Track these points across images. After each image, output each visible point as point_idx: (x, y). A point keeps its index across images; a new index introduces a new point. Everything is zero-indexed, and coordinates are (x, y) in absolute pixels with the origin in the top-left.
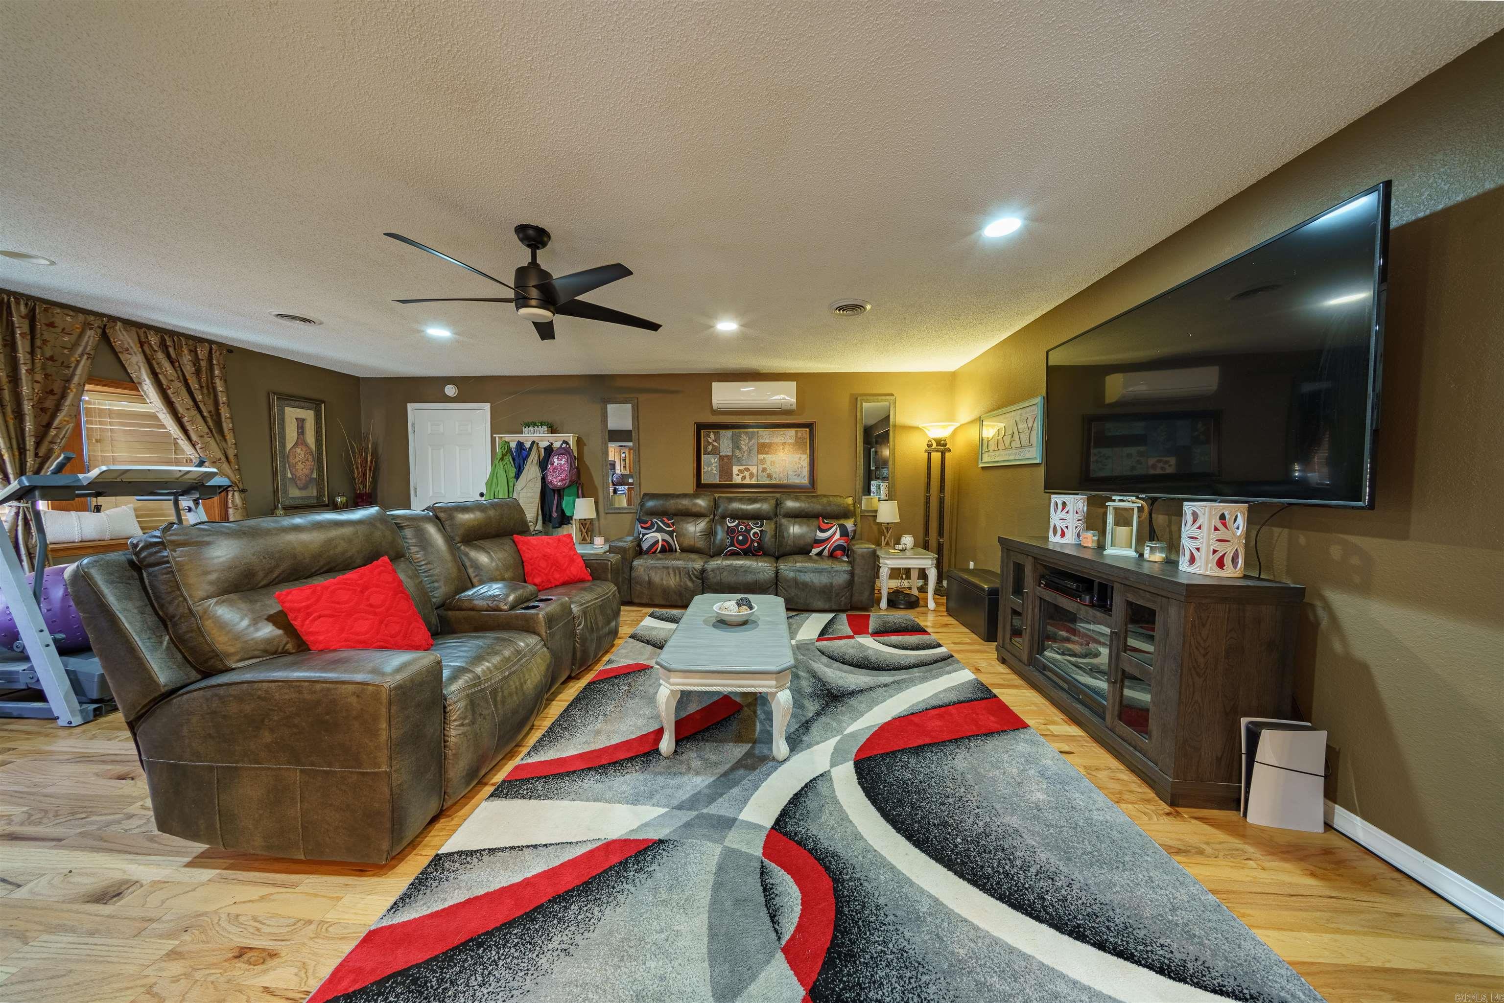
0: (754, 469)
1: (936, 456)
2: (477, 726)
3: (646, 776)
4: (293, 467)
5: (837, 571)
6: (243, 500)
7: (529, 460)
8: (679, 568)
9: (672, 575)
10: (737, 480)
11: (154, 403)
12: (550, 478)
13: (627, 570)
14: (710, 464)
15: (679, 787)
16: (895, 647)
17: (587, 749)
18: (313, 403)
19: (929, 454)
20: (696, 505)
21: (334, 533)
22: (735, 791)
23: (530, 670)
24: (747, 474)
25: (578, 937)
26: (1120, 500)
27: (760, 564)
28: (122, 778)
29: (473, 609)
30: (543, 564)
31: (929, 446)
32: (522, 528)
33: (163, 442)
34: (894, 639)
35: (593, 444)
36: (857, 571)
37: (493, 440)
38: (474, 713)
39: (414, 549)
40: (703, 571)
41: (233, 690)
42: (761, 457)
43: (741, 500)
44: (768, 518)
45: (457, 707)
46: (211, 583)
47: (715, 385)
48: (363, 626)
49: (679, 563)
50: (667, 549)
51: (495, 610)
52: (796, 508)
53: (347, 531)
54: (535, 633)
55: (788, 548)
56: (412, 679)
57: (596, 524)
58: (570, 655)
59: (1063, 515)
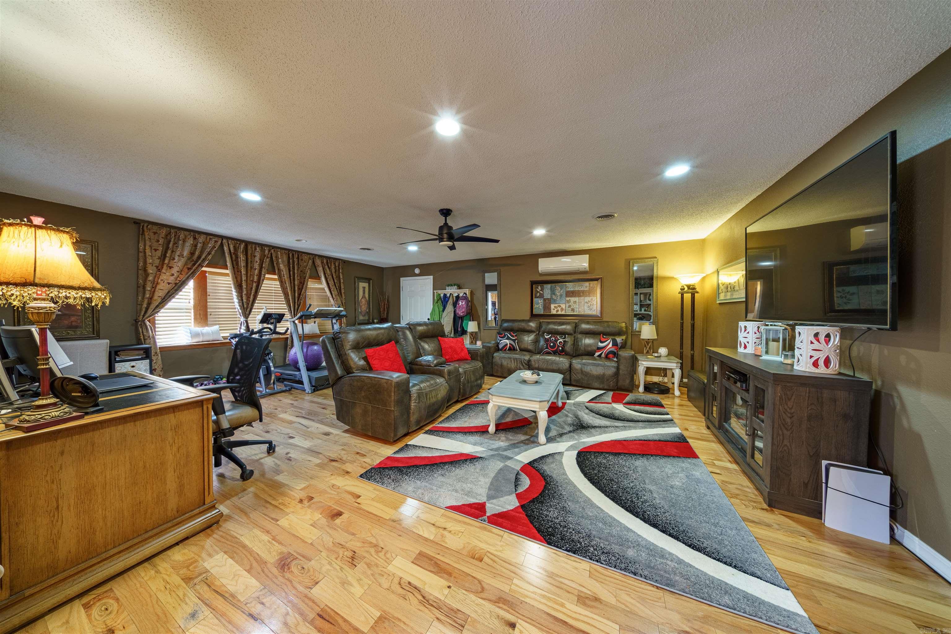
0: (563, 306)
1: (688, 296)
2: (420, 405)
3: (481, 438)
4: (361, 307)
5: (608, 366)
6: (346, 320)
7: (449, 303)
8: (516, 359)
9: (513, 362)
10: (554, 312)
11: (324, 285)
12: (457, 311)
13: (491, 358)
14: (538, 304)
15: (493, 444)
16: (635, 411)
17: (460, 426)
18: (368, 280)
19: (682, 295)
20: (529, 326)
21: (379, 332)
22: (516, 450)
23: (440, 390)
24: (559, 309)
25: (447, 473)
26: (771, 325)
27: (561, 359)
28: (323, 408)
29: (421, 365)
30: (450, 350)
31: (682, 289)
32: (442, 334)
33: (326, 299)
34: (637, 407)
35: (479, 294)
36: (622, 367)
37: (434, 293)
38: (419, 399)
39: (402, 340)
40: (529, 361)
41: (355, 378)
42: (568, 299)
43: (554, 323)
44: (569, 334)
45: (414, 396)
46: (350, 345)
47: (540, 260)
48: (387, 364)
49: (517, 356)
50: (512, 349)
51: (429, 366)
52: (587, 329)
53: (382, 331)
54: (443, 377)
55: (581, 351)
56: (401, 381)
57: (479, 334)
58: (458, 390)
59: (745, 334)
